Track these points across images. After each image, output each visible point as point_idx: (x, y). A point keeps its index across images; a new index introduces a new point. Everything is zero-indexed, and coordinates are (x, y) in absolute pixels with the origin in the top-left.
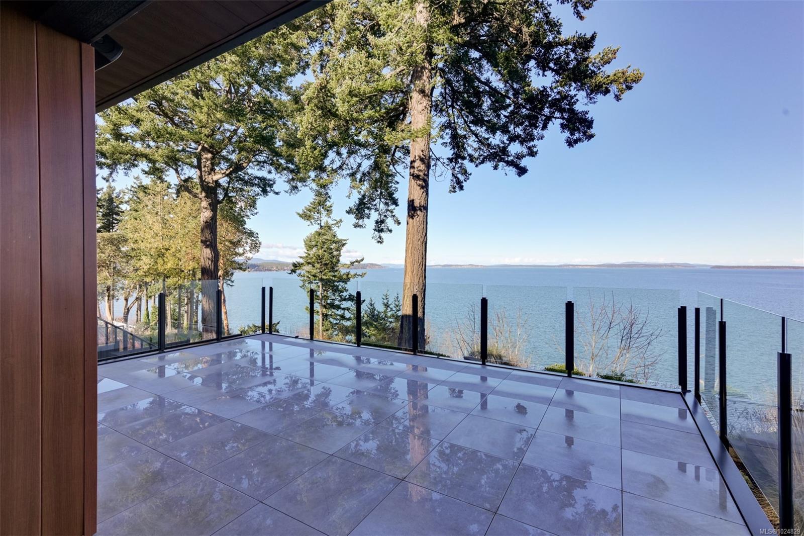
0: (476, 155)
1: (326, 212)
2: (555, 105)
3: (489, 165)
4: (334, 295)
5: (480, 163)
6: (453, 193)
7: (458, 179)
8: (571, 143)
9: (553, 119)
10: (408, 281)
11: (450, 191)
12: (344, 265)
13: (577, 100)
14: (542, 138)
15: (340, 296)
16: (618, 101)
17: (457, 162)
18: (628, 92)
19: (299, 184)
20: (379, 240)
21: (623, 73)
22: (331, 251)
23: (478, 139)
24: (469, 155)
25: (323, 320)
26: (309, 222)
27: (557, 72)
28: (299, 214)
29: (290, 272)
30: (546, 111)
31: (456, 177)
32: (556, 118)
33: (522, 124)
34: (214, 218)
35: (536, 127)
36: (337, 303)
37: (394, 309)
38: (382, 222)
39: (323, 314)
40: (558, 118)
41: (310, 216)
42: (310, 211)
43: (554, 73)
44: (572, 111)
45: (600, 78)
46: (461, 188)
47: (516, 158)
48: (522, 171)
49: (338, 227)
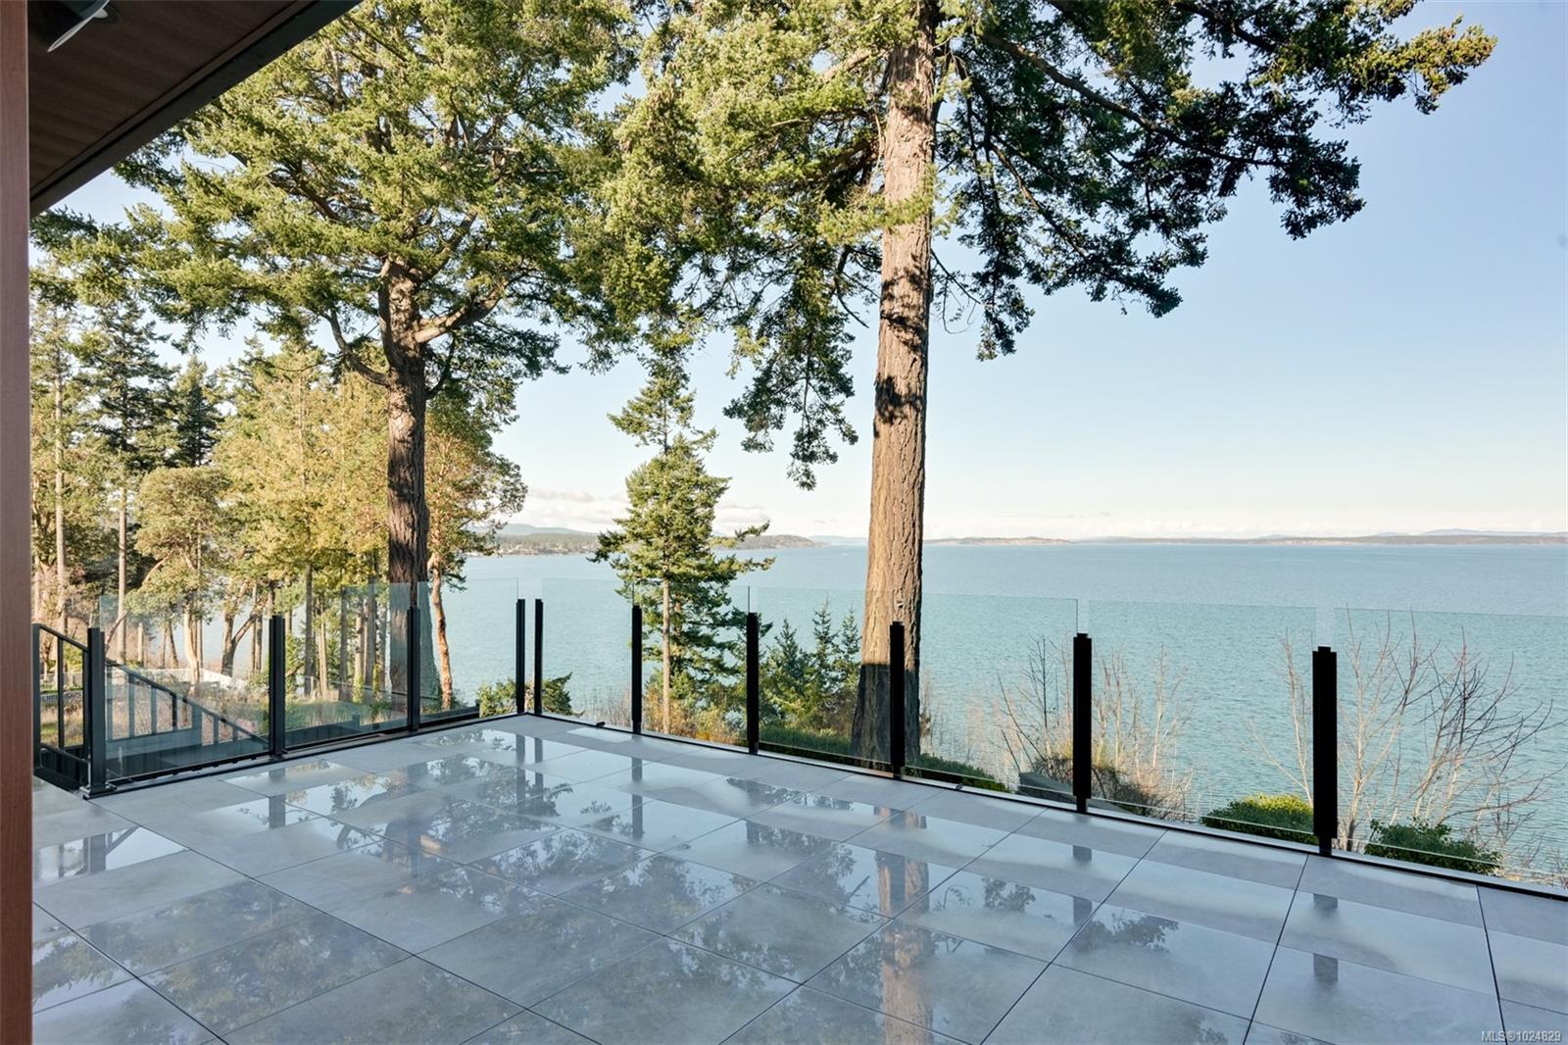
0: (1048, 264)
1: (679, 413)
2: (1258, 129)
3: (1080, 289)
4: (698, 612)
5: (1057, 285)
6: (987, 361)
7: (1001, 324)
8: (1297, 228)
9: (1252, 167)
10: (877, 584)
11: (981, 357)
12: (721, 541)
13: (1316, 114)
14: (1220, 215)
15: (713, 616)
16: (1426, 113)
17: (998, 283)
18: (1452, 89)
19: (614, 348)
20: (805, 479)
21: (1442, 40)
22: (689, 507)
23: (1053, 223)
24: (1029, 265)
25: (672, 673)
26: (637, 439)
27: (1262, 45)
28: (614, 419)
29: (594, 556)
30: (1233, 146)
31: (995, 321)
32: (1257, 163)
33: (1167, 181)
34: (417, 433)
35: (1205, 189)
36: (704, 630)
37: (843, 647)
38: (813, 435)
39: (671, 658)
40: (1265, 163)
41: (640, 424)
42: (640, 410)
43: (1254, 47)
44: (1301, 144)
45: (1378, 55)
46: (1008, 347)
47: (1151, 269)
48: (1165, 302)
49: (708, 449)
